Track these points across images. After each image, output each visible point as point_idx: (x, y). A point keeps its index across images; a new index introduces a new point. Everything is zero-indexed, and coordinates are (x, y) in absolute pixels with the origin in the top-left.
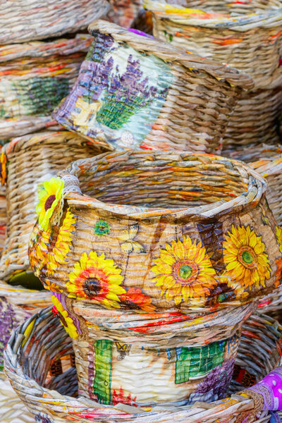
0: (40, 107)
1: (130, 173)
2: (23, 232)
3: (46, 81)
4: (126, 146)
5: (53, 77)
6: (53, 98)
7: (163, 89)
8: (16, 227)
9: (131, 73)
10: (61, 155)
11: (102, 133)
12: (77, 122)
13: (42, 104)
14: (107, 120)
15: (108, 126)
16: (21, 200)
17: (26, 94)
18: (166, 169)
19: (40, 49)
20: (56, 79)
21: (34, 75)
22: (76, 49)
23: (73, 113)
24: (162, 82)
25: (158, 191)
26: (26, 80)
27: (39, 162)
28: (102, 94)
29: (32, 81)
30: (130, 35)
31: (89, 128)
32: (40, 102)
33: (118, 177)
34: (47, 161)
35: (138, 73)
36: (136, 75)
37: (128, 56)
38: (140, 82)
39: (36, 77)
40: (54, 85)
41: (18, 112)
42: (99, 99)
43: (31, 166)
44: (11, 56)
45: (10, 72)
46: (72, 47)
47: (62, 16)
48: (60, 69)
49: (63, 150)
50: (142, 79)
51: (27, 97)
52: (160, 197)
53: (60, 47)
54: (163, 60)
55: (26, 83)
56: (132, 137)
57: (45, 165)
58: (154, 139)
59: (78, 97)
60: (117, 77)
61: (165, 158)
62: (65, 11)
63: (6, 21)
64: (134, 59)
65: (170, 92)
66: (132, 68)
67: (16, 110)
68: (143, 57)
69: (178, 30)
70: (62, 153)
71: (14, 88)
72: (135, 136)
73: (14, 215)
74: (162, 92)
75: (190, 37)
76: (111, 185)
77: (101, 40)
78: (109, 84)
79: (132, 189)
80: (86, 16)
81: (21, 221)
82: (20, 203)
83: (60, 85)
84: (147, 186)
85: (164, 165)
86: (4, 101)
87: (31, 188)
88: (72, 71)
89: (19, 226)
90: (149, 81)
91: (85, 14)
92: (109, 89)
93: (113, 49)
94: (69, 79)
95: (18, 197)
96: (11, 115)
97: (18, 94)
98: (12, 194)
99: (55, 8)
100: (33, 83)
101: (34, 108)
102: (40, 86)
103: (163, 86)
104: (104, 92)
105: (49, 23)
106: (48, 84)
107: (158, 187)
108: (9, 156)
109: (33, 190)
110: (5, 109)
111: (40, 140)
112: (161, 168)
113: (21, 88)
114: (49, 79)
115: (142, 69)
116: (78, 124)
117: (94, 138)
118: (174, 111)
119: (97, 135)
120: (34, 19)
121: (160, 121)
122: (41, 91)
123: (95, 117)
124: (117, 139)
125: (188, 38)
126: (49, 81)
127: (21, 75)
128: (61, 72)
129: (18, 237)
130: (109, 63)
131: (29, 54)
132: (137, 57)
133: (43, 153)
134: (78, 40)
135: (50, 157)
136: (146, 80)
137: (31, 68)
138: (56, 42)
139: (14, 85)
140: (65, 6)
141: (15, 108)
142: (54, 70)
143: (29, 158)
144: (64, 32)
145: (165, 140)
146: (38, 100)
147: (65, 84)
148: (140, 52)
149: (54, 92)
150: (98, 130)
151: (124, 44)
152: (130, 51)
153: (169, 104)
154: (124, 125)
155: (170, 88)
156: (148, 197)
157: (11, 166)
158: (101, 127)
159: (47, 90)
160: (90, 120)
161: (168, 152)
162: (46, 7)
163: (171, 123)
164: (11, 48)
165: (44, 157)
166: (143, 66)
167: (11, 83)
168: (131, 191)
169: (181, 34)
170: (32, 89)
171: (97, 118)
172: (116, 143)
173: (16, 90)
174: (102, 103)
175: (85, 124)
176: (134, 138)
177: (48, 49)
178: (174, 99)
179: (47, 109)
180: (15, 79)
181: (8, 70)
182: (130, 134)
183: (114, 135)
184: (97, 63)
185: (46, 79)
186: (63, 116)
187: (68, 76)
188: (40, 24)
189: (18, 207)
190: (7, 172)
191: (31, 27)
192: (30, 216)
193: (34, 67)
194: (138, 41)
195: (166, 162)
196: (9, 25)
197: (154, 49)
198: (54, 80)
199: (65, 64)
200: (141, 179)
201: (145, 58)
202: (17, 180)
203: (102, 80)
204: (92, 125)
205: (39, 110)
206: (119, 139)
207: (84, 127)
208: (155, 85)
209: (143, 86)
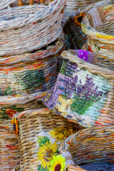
0: (30, 85)
1: (92, 139)
2: (31, 163)
3: (32, 72)
4: (88, 123)
5: (36, 70)
6: (36, 80)
7: (105, 92)
8: (26, 160)
9: (88, 84)
10: (48, 121)
11: (75, 117)
12: (60, 110)
13: (30, 84)
14: (77, 109)
15: (77, 113)
16: (28, 145)
17: (22, 79)
18: (110, 136)
19: (29, 57)
20: (37, 71)
21: (26, 70)
22: (48, 55)
23: (57, 104)
24: (105, 88)
25: (105, 145)
26: (22, 73)
27: (37, 125)
28: (73, 95)
29: (25, 73)
30: (87, 65)
31: (67, 114)
32: (29, 83)
33: (85, 141)
34: (41, 124)
35: (92, 84)
36: (91, 85)
37: (86, 75)
38: (93, 89)
39: (27, 71)
40: (37, 74)
41: (18, 89)
42: (71, 97)
43: (32, 127)
44: (14, 62)
45: (13, 69)
46: (46, 54)
47: (40, 40)
48: (39, 65)
49: (49, 118)
50: (94, 87)
51: (22, 81)
52: (106, 148)
53: (39, 55)
54: (106, 78)
55: (22, 74)
56: (90, 118)
57: (40, 127)
58: (102, 119)
59: (59, 95)
60: (80, 86)
61: (110, 131)
62: (42, 37)
63: (12, 45)
64: (89, 77)
65: (110, 93)
66: (88, 82)
67: (17, 88)
68: (94, 76)
69: (103, 45)
70: (49, 119)
71: (15, 77)
72: (92, 118)
73: (25, 153)
74: (105, 94)
75: (110, 49)
76: (82, 145)
77: (69, 64)
78: (76, 89)
79: (92, 145)
80: (52, 37)
81: (30, 157)
82: (28, 147)
83: (39, 74)
84: (100, 144)
85: (109, 134)
86: (10, 83)
87: (34, 139)
88: (45, 66)
89: (29, 160)
90: (98, 88)
91: (52, 36)
92: (76, 92)
93: (77, 71)
94: (44, 70)
95: (26, 143)
96: (14, 90)
97: (18, 80)
98: (22, 141)
99: (37, 36)
100: (25, 74)
101: (26, 87)
102: (29, 75)
103: (105, 90)
104: (74, 94)
105: (34, 44)
106: (33, 74)
107: (106, 143)
108: (19, 120)
109: (35, 141)
110: (10, 87)
111: (37, 114)
112: (108, 136)
113: (19, 77)
114: (34, 71)
115: (94, 82)
116: (61, 111)
117: (70, 120)
118: (111, 102)
119: (72, 118)
120: (26, 43)
121: (104, 109)
122: (30, 78)
123: (70, 108)
124: (83, 120)
125: (108, 49)
126: (34, 72)
127: (19, 70)
128: (40, 67)
129: (28, 166)
130: (75, 78)
131: (23, 60)
132: (91, 75)
133: (39, 120)
134: (49, 50)
135: (42, 123)
136: (97, 87)
137: (24, 66)
138: (37, 52)
139: (16, 75)
140: (42, 35)
141: (16, 86)
142: (36, 67)
143: (31, 122)
144: (41, 47)
145: (108, 118)
146: (28, 82)
147: (42, 72)
148: (93, 74)
149: (37, 77)
150: (72, 115)
151: (84, 69)
152: (87, 72)
153: (109, 99)
154: (86, 112)
155: (110, 91)
156: (100, 148)
157: (20, 126)
158: (73, 113)
159: (33, 76)
160: (67, 109)
161: (111, 127)
162: (33, 36)
163: (110, 109)
164: (14, 57)
165: (39, 122)
166: (95, 80)
167: (13, 74)
168: (91, 147)
169: (105, 47)
170: (25, 77)
171: (71, 108)
172: (82, 121)
173: (17, 78)
174: (73, 100)
175: (65, 111)
176: (91, 119)
177: (34, 57)
178: (111, 97)
179: (33, 86)
180: (16, 72)
181: (12, 68)
182: (89, 117)
183: (81, 118)
184: (68, 77)
185: (32, 71)
186: (52, 106)
187: (44, 68)
188: (29, 45)
189: (26, 149)
190: (19, 128)
191: (24, 47)
192: (34, 154)
193: (26, 65)
194: (91, 67)
195: (110, 133)
196: (13, 47)
197: (101, 72)
198: (36, 72)
199: (42, 63)
200: (97, 141)
201: (96, 76)
202: (25, 134)
203: (72, 87)
204: (69, 112)
205: (29, 87)
206: (84, 119)
207: (64, 113)
208: (102, 90)
209: (95, 91)
